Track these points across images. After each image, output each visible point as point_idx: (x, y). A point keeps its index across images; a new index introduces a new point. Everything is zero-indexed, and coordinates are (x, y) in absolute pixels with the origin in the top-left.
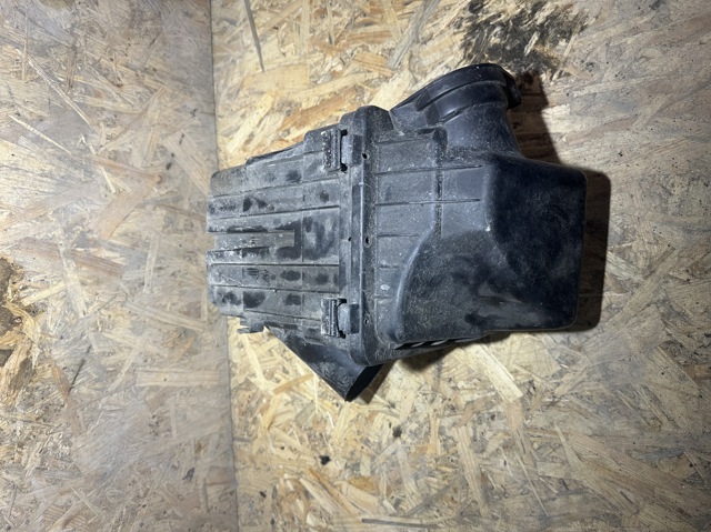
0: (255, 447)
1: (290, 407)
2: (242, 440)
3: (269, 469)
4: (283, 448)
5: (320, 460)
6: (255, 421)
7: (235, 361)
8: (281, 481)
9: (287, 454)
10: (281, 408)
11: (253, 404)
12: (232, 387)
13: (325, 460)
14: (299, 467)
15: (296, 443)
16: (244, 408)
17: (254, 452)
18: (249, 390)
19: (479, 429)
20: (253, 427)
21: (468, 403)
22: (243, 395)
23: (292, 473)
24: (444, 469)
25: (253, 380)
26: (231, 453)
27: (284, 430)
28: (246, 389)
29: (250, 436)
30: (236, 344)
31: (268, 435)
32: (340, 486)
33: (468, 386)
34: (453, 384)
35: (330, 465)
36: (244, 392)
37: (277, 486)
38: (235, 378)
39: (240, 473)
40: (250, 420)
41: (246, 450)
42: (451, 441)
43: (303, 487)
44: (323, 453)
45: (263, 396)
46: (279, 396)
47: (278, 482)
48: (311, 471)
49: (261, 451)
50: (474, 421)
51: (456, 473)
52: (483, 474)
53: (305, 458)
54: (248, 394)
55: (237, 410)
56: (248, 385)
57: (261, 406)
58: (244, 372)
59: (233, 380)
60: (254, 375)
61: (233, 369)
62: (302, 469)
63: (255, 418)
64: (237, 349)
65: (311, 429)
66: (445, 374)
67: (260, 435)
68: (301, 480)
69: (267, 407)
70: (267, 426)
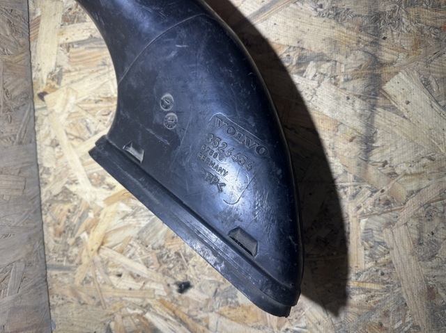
0: (79, 277)
1: (130, 220)
2: (60, 268)
3: (99, 304)
4: (120, 275)
5: (175, 288)
6: (78, 242)
7: (46, 165)
8: (118, 317)
9: (127, 283)
10: (117, 222)
11: (75, 220)
12: (44, 199)
13: (184, 287)
14: (144, 299)
15: (140, 268)
16: (61, 227)
17: (77, 283)
18: (69, 201)
19: (428, 227)
20: (75, 250)
21: (412, 193)
22: (61, 210)
23: (134, 306)
24: (368, 286)
25: (73, 188)
26: (43, 285)
27: (121, 252)
28: (63, 202)
29: (72, 262)
30: (48, 142)
31: (97, 259)
32: (207, 319)
33: (413, 170)
34: (388, 169)
35: (191, 293)
36: (61, 206)
37: (112, 325)
38: (48, 187)
39: (57, 311)
40: (71, 241)
41: (66, 280)
42: (381, 249)
43: (151, 324)
44: (180, 278)
45: (89, 209)
46: (113, 208)
47: (113, 320)
48: (162, 301)
49: (86, 281)
50: (419, 218)
51: (387, 290)
52: (430, 289)
53: (153, 286)
54: (67, 207)
55: (51, 229)
56: (66, 195)
57: (86, 222)
58: (61, 179)
59: (44, 190)
60: (75, 182)
61: (44, 176)
62: (149, 301)
63: (78, 238)
64: (49, 149)
65: (161, 247)
66: (376, 156)
67: (85, 261)
68: (148, 315)
69: (95, 223)
70: (96, 247)
